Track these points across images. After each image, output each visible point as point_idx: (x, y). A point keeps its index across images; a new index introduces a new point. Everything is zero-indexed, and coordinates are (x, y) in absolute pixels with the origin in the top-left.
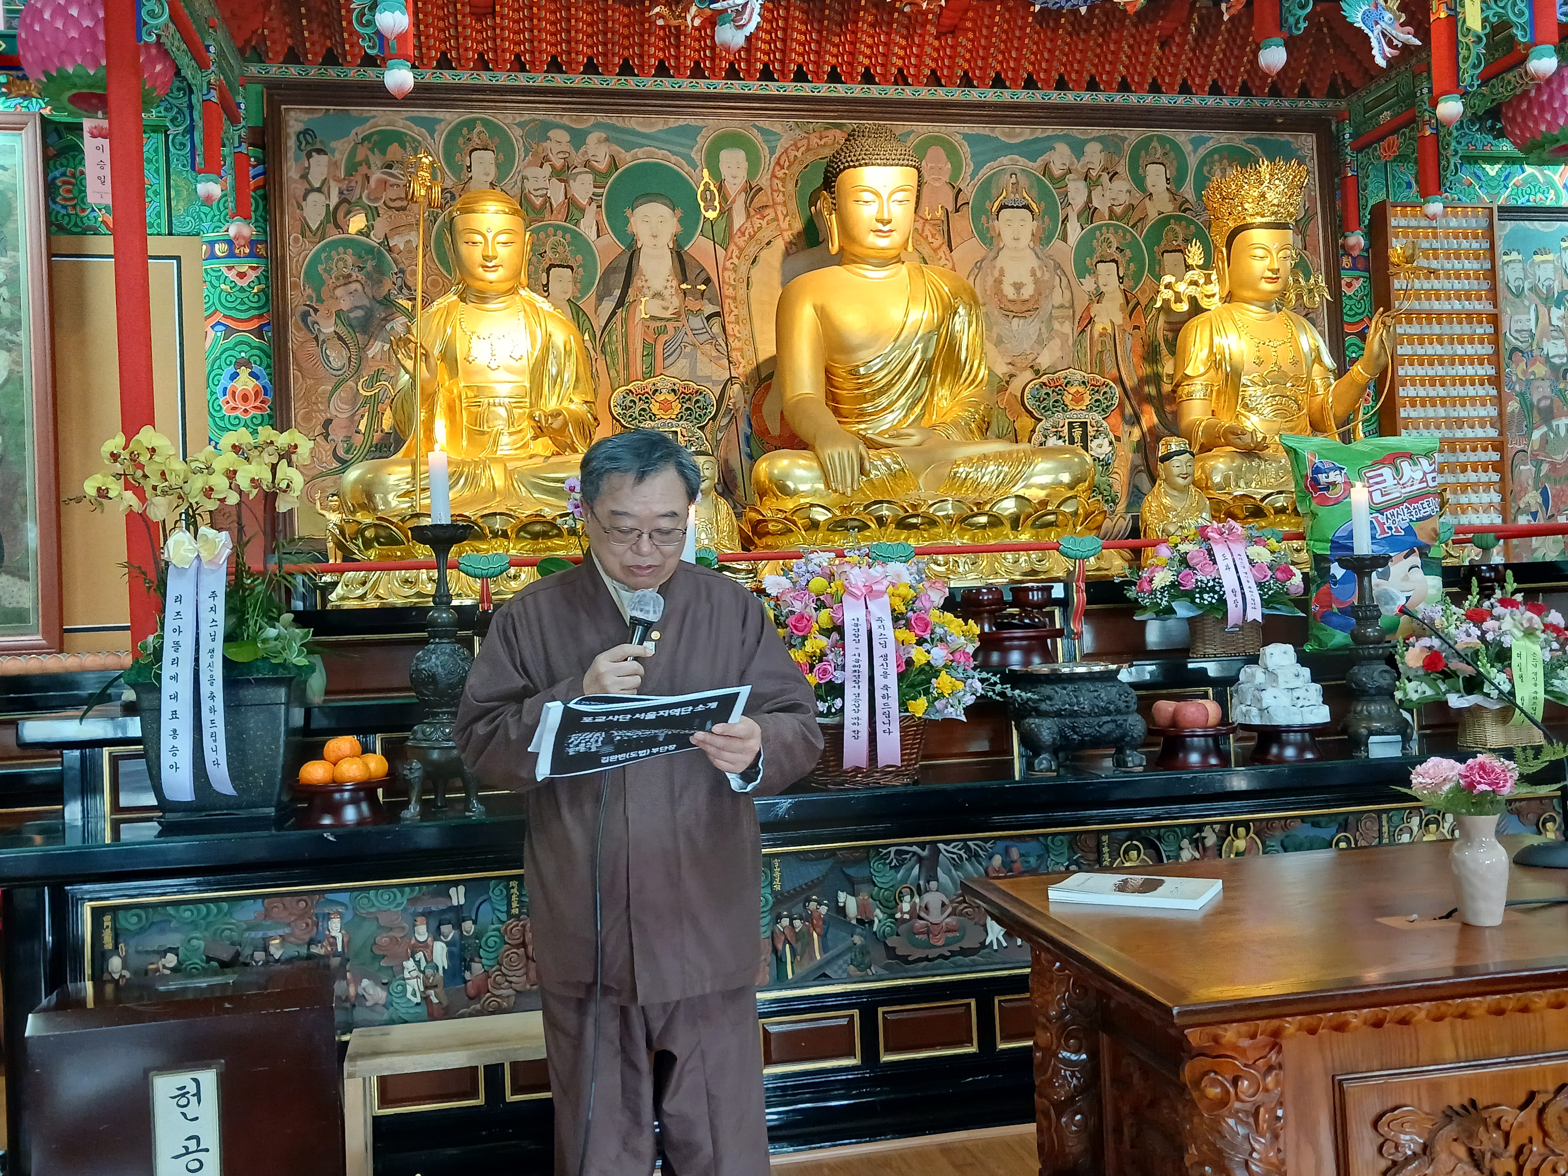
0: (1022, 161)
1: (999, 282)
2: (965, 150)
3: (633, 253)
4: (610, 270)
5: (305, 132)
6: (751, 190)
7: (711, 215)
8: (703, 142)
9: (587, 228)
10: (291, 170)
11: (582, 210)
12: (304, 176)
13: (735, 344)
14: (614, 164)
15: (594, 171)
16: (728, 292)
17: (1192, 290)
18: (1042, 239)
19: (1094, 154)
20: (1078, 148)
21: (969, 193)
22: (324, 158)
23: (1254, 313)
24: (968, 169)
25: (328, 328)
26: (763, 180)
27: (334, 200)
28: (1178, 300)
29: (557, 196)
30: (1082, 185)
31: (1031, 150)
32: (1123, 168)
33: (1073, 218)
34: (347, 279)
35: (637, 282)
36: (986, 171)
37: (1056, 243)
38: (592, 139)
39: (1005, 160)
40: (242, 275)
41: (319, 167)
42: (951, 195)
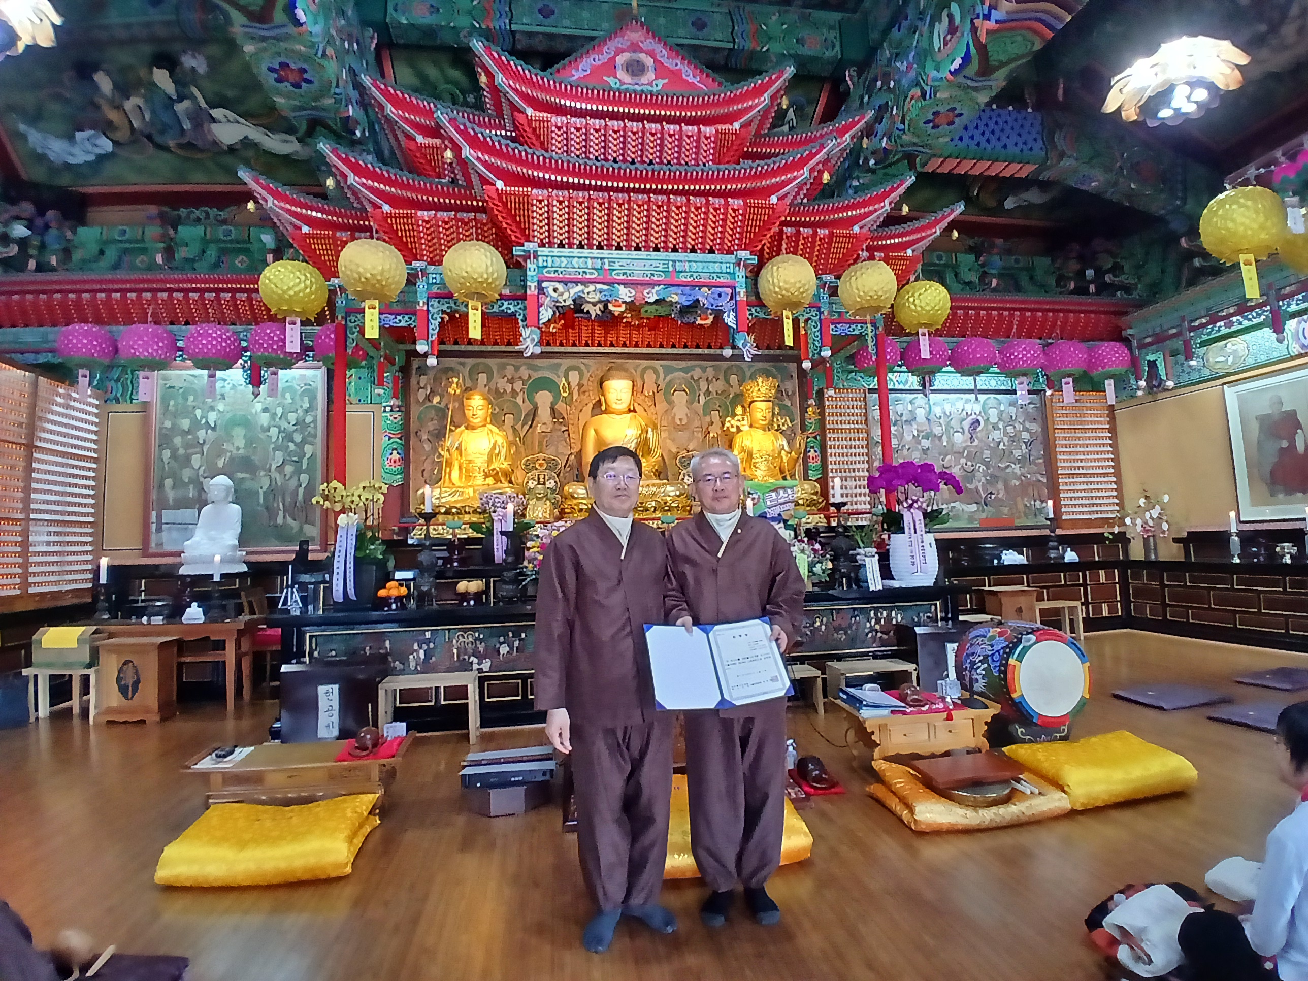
0: (682, 374)
1: (673, 418)
2: (661, 370)
3: (536, 409)
4: (526, 415)
5: (419, 367)
6: (580, 386)
7: (565, 395)
8: (563, 368)
9: (519, 400)
10: (413, 381)
11: (518, 394)
12: (418, 383)
13: (572, 441)
14: (530, 377)
15: (523, 380)
16: (571, 422)
17: (738, 424)
18: (690, 403)
19: (710, 372)
20: (704, 369)
21: (662, 386)
22: (426, 377)
23: (761, 431)
24: (662, 376)
25: (425, 437)
26: (585, 382)
27: (429, 391)
28: (732, 426)
29: (509, 390)
30: (706, 383)
31: (686, 370)
32: (721, 377)
33: (702, 395)
34: (432, 420)
35: (537, 419)
36: (668, 378)
37: (696, 404)
38: (523, 368)
39: (676, 374)
40: (395, 418)
41: (423, 380)
42: (655, 386)
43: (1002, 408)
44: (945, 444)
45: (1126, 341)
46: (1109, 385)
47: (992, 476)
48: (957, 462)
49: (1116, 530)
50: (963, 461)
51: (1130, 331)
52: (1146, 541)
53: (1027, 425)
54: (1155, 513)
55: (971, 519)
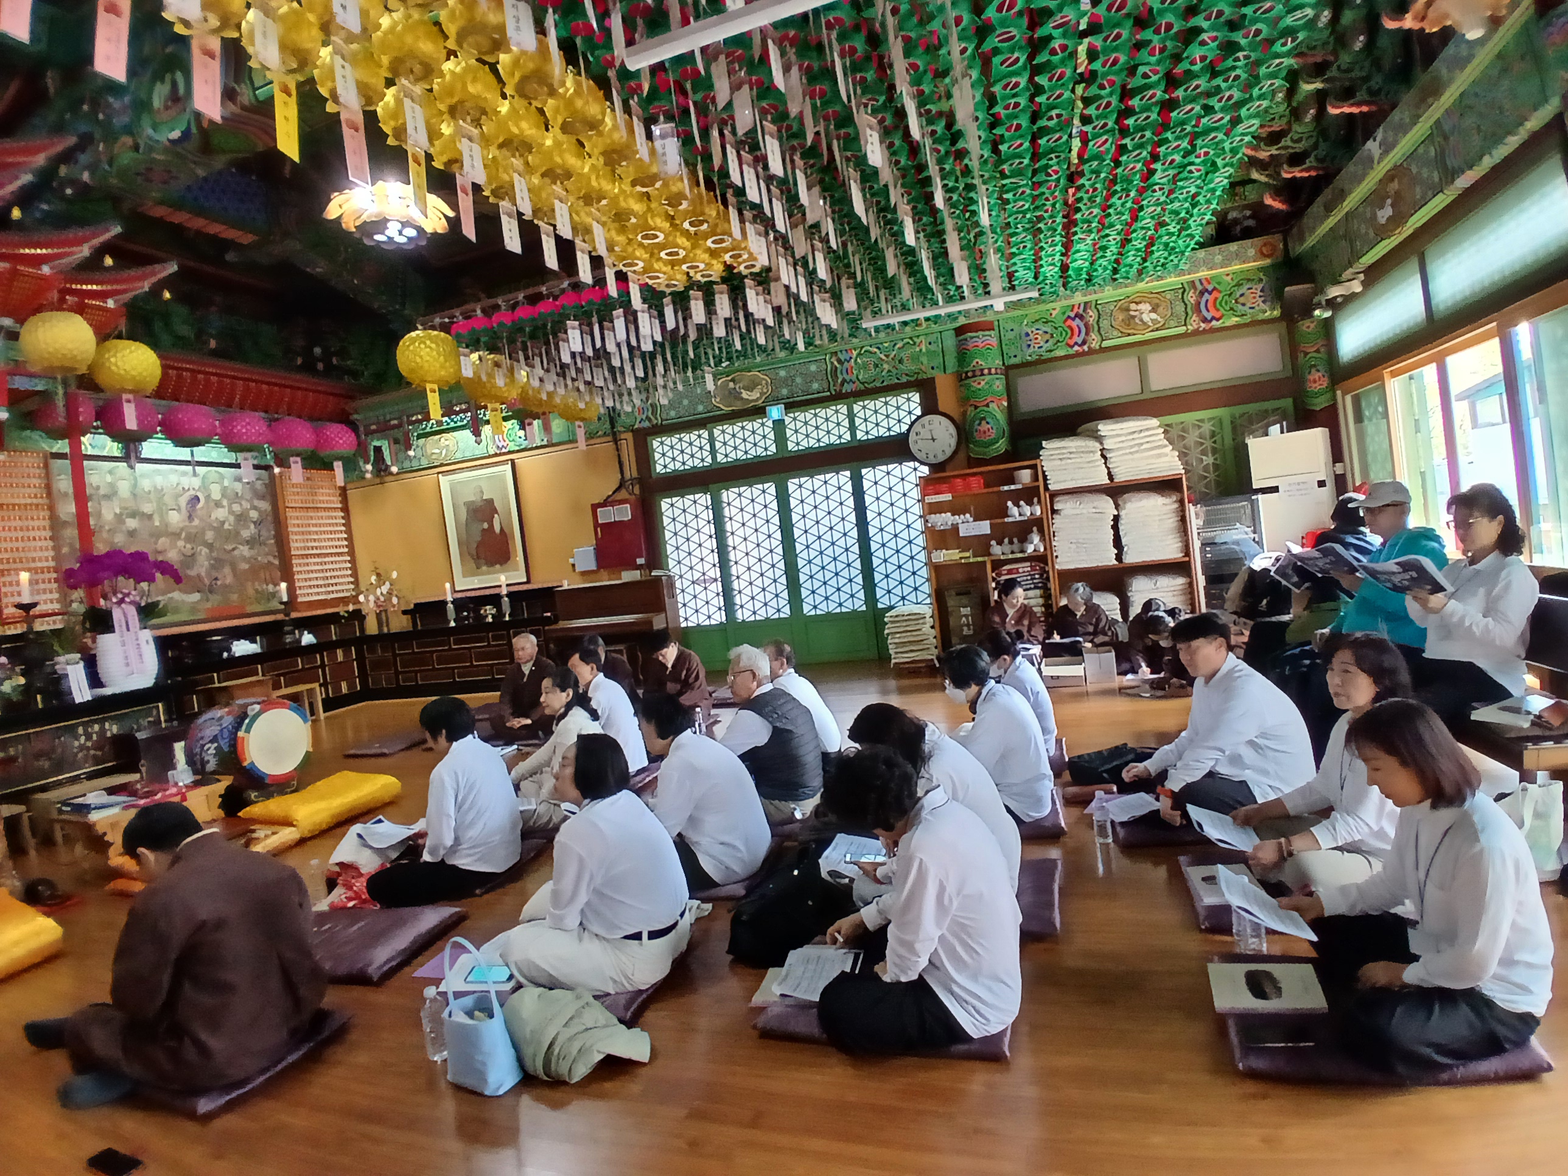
43: (226, 483)
44: (157, 523)
45: (353, 426)
46: (338, 466)
47: (215, 559)
48: (173, 545)
49: (351, 608)
50: (181, 543)
51: (355, 416)
52: (378, 616)
53: (256, 503)
54: (385, 589)
55: (193, 608)
